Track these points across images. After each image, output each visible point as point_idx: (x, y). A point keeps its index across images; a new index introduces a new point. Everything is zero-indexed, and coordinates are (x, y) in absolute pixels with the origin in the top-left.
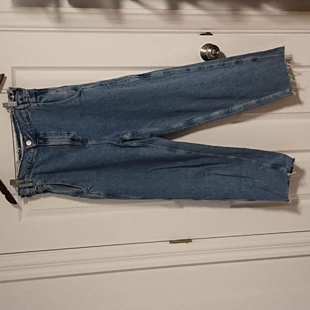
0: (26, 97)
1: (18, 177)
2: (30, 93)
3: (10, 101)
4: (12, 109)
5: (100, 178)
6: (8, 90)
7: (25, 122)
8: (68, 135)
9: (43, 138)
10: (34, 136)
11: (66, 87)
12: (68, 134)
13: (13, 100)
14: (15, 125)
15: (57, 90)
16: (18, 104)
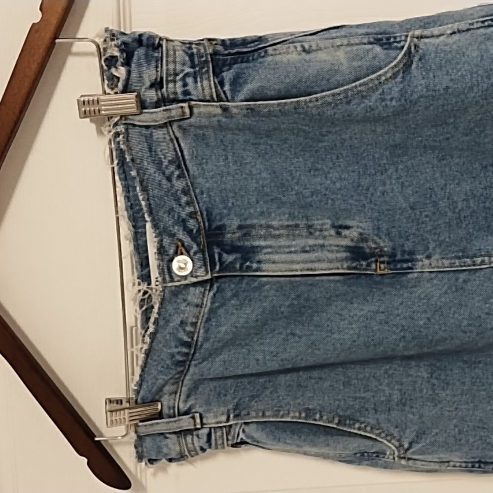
0: (176, 75)
1: (137, 392)
2: (191, 56)
3: (108, 91)
4: (116, 124)
5: (443, 394)
6: (100, 41)
7: (169, 179)
8: (339, 234)
9: (239, 244)
10: (202, 239)
11: (342, 32)
12: (339, 229)
13: (120, 85)
14: (127, 188)
15: (307, 46)
16: (142, 105)
